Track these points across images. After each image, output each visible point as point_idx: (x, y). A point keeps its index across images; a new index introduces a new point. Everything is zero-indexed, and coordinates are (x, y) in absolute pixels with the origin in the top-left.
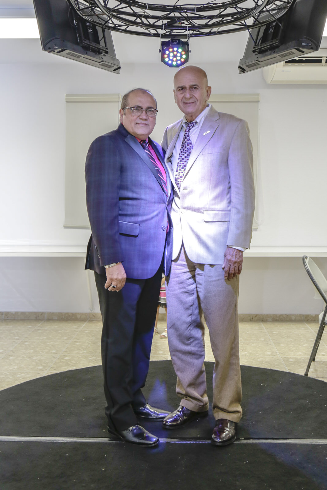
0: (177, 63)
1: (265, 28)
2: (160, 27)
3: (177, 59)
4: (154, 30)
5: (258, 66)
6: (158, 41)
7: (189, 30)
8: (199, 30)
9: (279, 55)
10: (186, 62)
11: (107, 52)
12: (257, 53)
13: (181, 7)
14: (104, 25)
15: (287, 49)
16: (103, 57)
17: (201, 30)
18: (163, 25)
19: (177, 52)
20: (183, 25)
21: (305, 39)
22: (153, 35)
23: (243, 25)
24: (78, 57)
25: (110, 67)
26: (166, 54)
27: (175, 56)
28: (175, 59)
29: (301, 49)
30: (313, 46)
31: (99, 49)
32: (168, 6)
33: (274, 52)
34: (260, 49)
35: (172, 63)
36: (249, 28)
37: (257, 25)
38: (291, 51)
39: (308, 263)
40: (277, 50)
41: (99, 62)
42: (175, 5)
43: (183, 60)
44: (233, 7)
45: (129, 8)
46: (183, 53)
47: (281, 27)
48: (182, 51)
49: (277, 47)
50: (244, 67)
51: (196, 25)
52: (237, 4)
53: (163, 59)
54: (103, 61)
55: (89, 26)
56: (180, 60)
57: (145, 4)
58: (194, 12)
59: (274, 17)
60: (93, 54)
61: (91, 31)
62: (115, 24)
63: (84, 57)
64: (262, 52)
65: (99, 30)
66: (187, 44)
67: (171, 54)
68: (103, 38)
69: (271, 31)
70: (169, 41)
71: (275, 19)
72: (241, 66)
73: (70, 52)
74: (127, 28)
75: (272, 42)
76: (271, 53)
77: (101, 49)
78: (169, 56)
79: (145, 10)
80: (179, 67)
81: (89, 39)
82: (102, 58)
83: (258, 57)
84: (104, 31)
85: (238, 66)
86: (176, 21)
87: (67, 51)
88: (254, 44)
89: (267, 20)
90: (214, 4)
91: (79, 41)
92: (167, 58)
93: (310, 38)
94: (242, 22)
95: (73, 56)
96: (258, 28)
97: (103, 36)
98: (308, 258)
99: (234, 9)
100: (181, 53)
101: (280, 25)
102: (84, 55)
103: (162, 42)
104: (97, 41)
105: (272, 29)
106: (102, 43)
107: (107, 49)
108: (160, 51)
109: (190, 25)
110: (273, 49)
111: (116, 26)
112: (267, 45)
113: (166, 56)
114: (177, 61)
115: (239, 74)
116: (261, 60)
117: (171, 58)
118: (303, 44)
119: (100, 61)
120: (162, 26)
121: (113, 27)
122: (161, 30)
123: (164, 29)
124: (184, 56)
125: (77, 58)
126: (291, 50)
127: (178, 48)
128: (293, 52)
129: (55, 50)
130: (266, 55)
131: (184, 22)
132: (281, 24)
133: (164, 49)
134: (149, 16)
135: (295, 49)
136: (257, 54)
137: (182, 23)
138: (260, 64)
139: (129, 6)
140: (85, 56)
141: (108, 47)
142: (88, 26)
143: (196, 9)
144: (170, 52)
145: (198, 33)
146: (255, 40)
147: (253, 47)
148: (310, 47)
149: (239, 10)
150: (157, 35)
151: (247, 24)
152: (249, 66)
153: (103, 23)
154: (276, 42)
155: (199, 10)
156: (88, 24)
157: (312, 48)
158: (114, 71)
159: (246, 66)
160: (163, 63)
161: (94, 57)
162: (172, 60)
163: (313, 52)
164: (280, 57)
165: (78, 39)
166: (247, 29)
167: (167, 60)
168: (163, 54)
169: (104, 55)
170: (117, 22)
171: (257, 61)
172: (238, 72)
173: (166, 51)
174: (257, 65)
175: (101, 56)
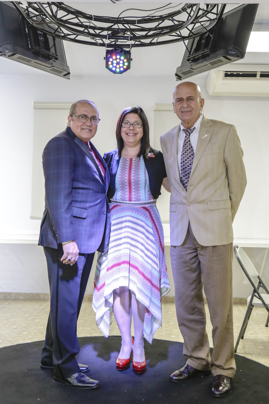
0: (120, 70)
1: (198, 39)
2: (105, 37)
3: (120, 66)
4: (101, 40)
5: (192, 74)
6: (104, 50)
7: (130, 40)
8: (140, 40)
9: (209, 63)
10: (128, 69)
11: (57, 59)
12: (191, 61)
13: (124, 19)
14: (54, 34)
15: (216, 57)
16: (54, 63)
17: (142, 41)
18: (108, 35)
19: (120, 59)
20: (126, 35)
21: (232, 48)
22: (99, 44)
23: (179, 36)
24: (29, 61)
25: (60, 72)
26: (110, 61)
27: (118, 63)
28: (118, 66)
29: (228, 57)
30: (239, 54)
31: (49, 55)
32: (112, 18)
33: (205, 60)
34: (194, 57)
35: (116, 69)
36: (184, 40)
37: (192, 36)
38: (220, 59)
39: (239, 252)
40: (207, 58)
41: (49, 68)
42: (119, 17)
43: (125, 67)
44: (170, 20)
45: (76, 19)
46: (125, 60)
47: (212, 38)
48: (125, 59)
49: (208, 55)
50: (180, 74)
51: (137, 35)
52: (173, 17)
53: (107, 66)
54: (53, 66)
55: (41, 35)
56: (123, 67)
57: (91, 15)
58: (136, 24)
59: (206, 29)
60: (44, 59)
61: (42, 39)
62: (65, 33)
63: (34, 62)
64: (195, 60)
65: (50, 38)
66: (129, 53)
67: (115, 62)
68: (54, 46)
69: (203, 41)
70: (113, 49)
71: (206, 31)
72: (178, 74)
73: (20, 57)
74: (76, 37)
75: (204, 51)
76: (203, 61)
77: (51, 55)
78: (112, 63)
79: (91, 21)
80: (122, 74)
81: (39, 46)
82: (52, 64)
83: (191, 65)
84: (54, 40)
85: (175, 74)
86: (119, 32)
87: (18, 55)
88: (188, 53)
89: (200, 32)
90: (153, 17)
91: (30, 47)
92: (111, 64)
93: (237, 47)
94: (177, 32)
95: (24, 60)
96: (193, 39)
97: (53, 44)
98: (239, 248)
99: (171, 21)
100: (123, 61)
101: (210, 36)
102: (34, 60)
103: (107, 50)
104: (48, 49)
105: (205, 40)
106: (52, 50)
107: (57, 55)
108: (105, 58)
109: (132, 36)
110: (204, 57)
111: (66, 35)
112: (200, 53)
113: (110, 63)
114: (120, 68)
115: (176, 81)
116: (194, 67)
117: (115, 65)
118: (230, 52)
119: (50, 66)
120: (106, 36)
121: (63, 36)
122: (105, 39)
123: (109, 39)
124: (126, 64)
125: (27, 63)
126: (219, 57)
127: (120, 56)
128: (221, 60)
129: (6, 54)
130: (198, 63)
131: (126, 33)
132: (212, 35)
133: (108, 56)
134: (96, 27)
135: (223, 56)
136: (191, 63)
137: (125, 34)
138: (193, 72)
139: (77, 17)
140: (36, 61)
141: (58, 54)
142: (39, 34)
143: (137, 21)
144: (113, 60)
145: (140, 43)
146: (189, 50)
147: (188, 56)
148: (237, 55)
149: (176, 23)
150: (103, 45)
151: (182, 35)
152: (184, 73)
153: (53, 31)
154: (207, 51)
155: (140, 22)
156: (39, 32)
157: (238, 56)
158: (64, 77)
159: (182, 73)
160: (107, 69)
161: (45, 62)
162: (116, 67)
163: (239, 59)
164: (211, 64)
165: (30, 45)
166: (182, 40)
167: (111, 66)
168: (107, 61)
169: (54, 61)
170: (66, 31)
171: (190, 68)
172: (176, 79)
173: (110, 58)
174: (191, 72)
175: (51, 61)
